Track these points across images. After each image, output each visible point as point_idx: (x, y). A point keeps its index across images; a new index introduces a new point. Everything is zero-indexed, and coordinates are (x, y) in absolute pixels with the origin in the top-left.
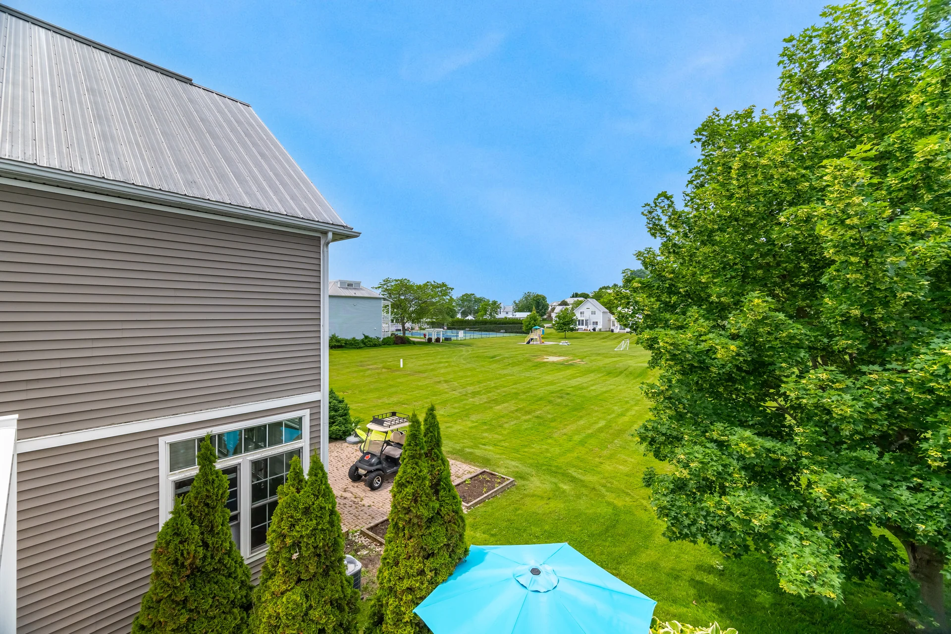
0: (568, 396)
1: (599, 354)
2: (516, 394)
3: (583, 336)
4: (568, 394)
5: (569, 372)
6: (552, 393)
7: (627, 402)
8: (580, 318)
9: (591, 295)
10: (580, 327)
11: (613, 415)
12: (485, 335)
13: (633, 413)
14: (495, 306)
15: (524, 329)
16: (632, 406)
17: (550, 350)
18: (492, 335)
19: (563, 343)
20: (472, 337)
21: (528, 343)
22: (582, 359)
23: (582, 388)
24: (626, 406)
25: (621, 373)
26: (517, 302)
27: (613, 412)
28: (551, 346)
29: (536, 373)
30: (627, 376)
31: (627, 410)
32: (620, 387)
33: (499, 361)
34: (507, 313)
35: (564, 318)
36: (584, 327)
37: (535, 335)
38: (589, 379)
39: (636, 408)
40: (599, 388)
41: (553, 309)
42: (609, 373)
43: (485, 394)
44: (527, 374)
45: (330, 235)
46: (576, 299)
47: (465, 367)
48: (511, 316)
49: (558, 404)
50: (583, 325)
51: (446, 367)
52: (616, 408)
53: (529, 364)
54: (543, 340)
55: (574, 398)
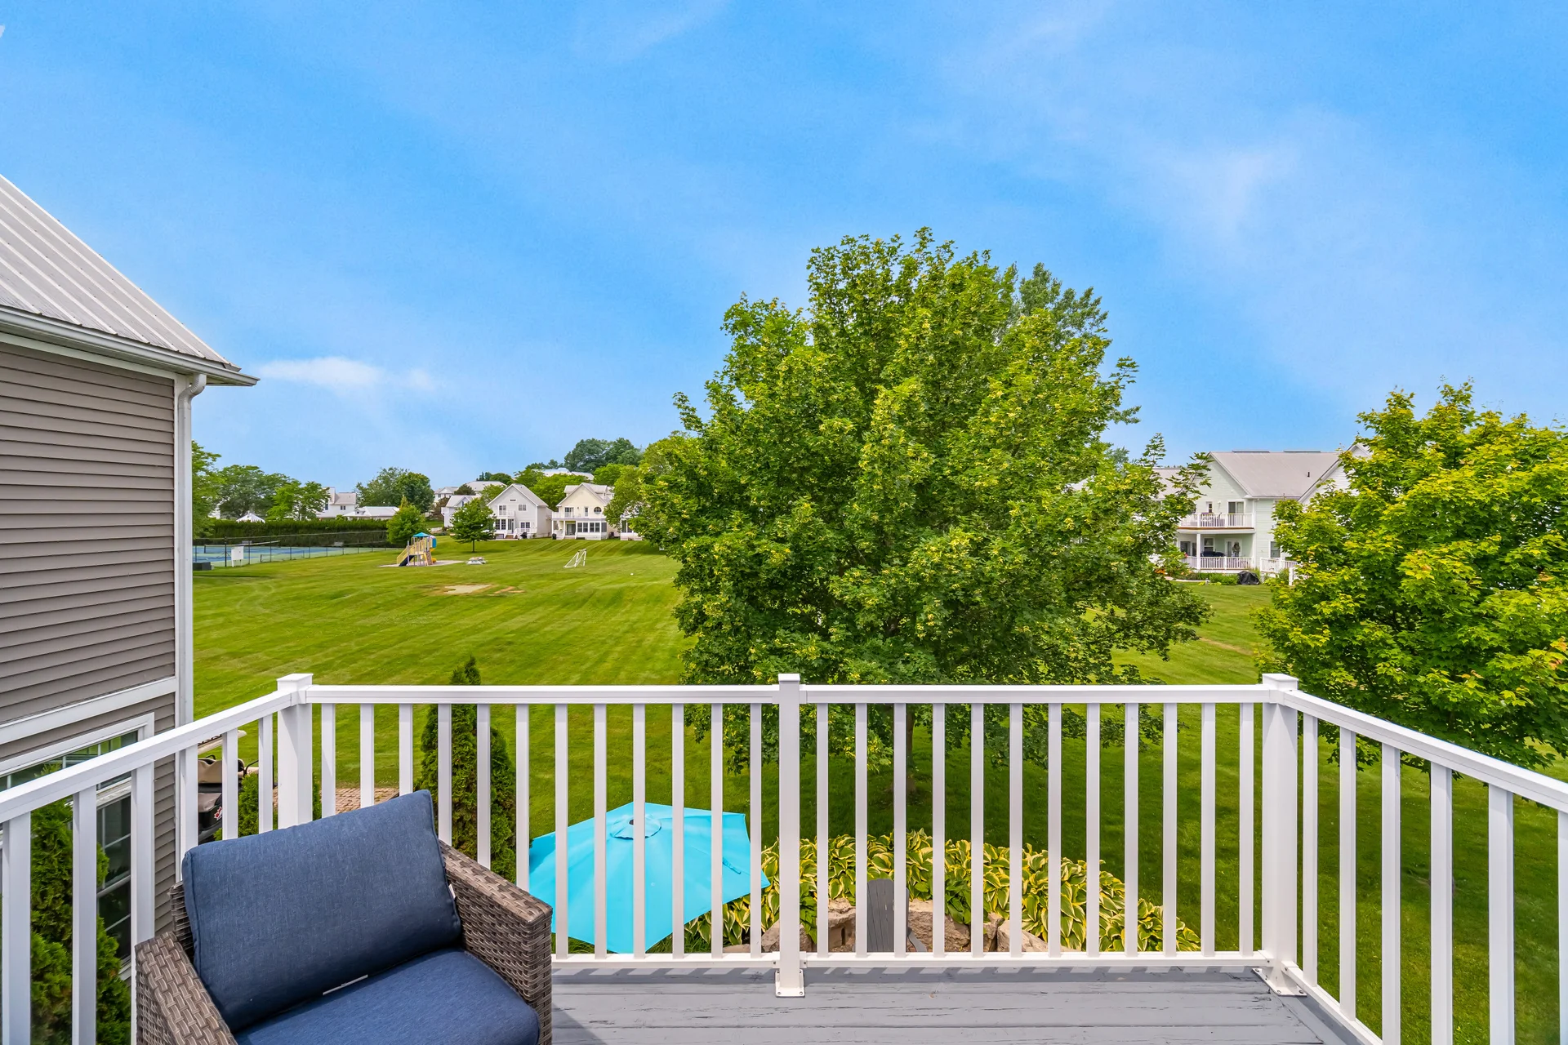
0: (510, 648)
1: (542, 576)
2: (412, 656)
3: (506, 547)
4: (510, 643)
5: (500, 609)
6: (482, 645)
7: (604, 643)
8: (500, 517)
9: (513, 478)
10: (498, 532)
11: (588, 665)
12: (298, 554)
13: (616, 655)
14: (315, 494)
15: (390, 538)
16: (612, 646)
17: (453, 574)
18: (317, 553)
19: (472, 560)
20: (266, 558)
21: (404, 564)
22: (516, 585)
23: (530, 632)
24: (604, 648)
25: (585, 601)
26: (365, 486)
27: (587, 659)
28: (451, 568)
29: (438, 617)
30: (594, 605)
31: (607, 654)
32: (589, 622)
33: (350, 603)
34: (343, 508)
35: (471, 517)
36: (506, 532)
37: (418, 549)
38: (537, 616)
39: (619, 649)
40: (555, 629)
41: (444, 502)
42: (566, 604)
43: (343, 666)
44: (422, 620)
45: (202, 379)
46: (488, 484)
47: (272, 621)
48: (354, 514)
49: (499, 662)
50: (504, 528)
51: (222, 626)
52: (590, 653)
53: (420, 602)
54: (433, 559)
55: (522, 648)
